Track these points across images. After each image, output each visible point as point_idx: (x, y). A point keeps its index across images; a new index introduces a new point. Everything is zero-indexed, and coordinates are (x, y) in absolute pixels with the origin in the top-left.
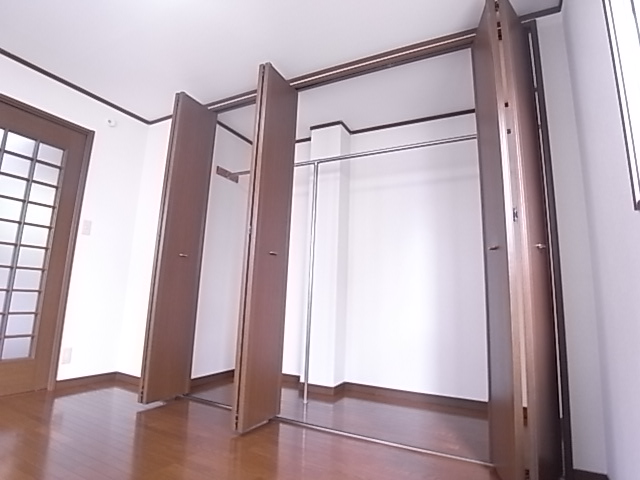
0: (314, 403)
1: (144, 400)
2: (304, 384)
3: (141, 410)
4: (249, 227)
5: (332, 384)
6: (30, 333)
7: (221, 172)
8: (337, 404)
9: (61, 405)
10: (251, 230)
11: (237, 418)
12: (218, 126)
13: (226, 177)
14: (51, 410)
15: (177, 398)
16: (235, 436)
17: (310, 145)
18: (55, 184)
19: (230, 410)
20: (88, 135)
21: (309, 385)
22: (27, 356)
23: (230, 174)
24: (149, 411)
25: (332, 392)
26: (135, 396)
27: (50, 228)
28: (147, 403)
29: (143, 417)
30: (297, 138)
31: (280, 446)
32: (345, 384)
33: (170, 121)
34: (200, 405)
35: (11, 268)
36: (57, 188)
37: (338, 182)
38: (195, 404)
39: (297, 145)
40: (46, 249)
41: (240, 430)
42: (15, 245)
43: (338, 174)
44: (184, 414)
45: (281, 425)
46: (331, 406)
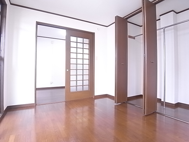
0: (167, 108)
1: (116, 102)
2: (164, 102)
3: (116, 105)
4: (144, 54)
5: (174, 103)
6: (88, 84)
7: (130, 37)
8: (175, 109)
9: (96, 101)
10: (145, 56)
11: (144, 111)
12: (128, 23)
13: (131, 38)
14: (94, 102)
15: (124, 103)
16: (144, 116)
17: (160, 21)
18: (88, 48)
19: (142, 108)
20: (93, 34)
21: (165, 102)
22: (88, 90)
23: (133, 37)
24: (117, 105)
25: (174, 106)
26: (114, 101)
27: (89, 59)
28: (117, 103)
29: (116, 107)
30: (157, 19)
31: (157, 120)
32: (178, 103)
33: (114, 24)
34: (131, 105)
35: (83, 70)
36: (89, 49)
37: (173, 33)
38: (129, 104)
39: (157, 21)
40: (89, 64)
41: (146, 114)
42: (83, 64)
43: (173, 30)
44: (126, 107)
45: (157, 114)
46: (173, 110)
